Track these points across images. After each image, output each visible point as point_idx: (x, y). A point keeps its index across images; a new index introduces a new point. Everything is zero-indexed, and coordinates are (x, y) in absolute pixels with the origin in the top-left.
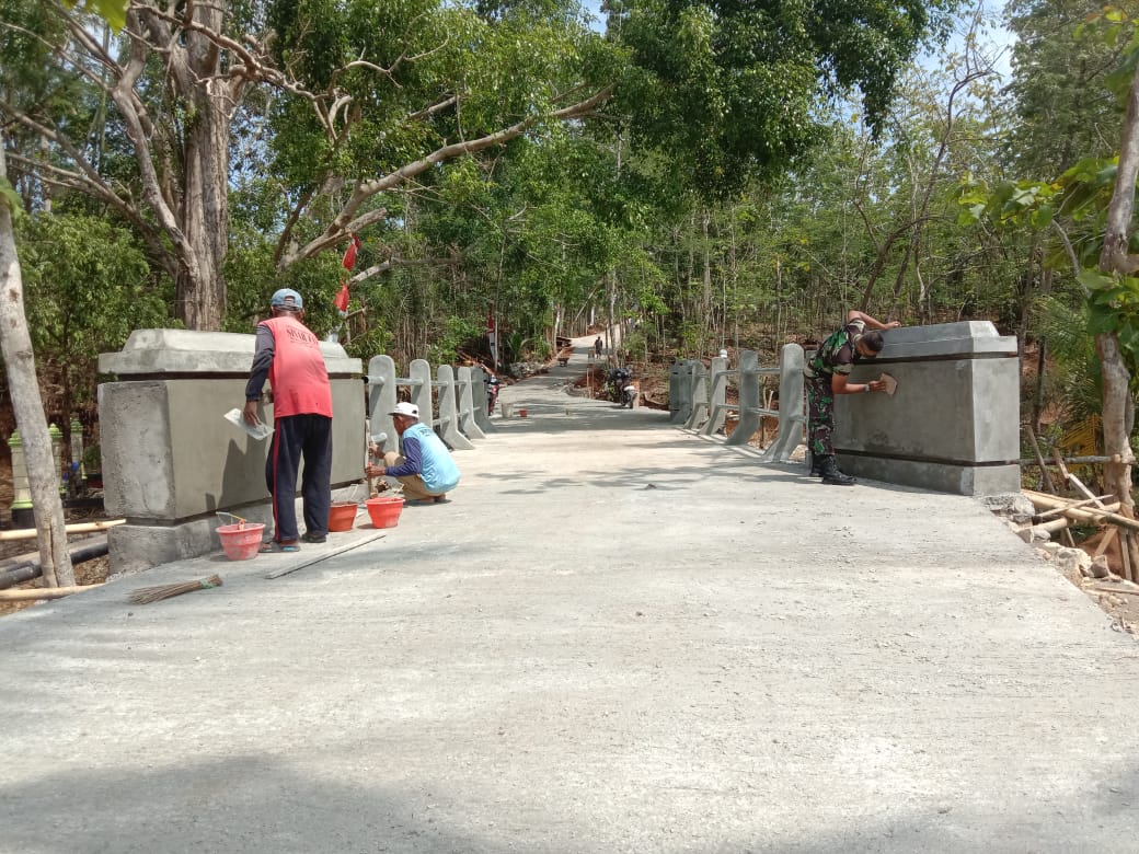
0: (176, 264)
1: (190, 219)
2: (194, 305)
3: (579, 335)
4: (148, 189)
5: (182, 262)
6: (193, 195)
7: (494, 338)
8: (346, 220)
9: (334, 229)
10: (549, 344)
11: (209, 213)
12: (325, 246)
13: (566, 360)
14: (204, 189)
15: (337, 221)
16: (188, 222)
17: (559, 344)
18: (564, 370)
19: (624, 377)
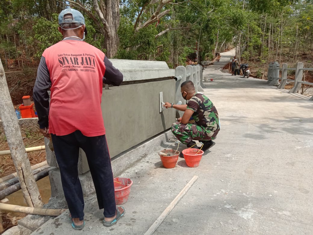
0: (104, 31)
1: (108, 16)
2: (109, 44)
3: (222, 52)
4: (95, 5)
5: (106, 30)
6: (109, 7)
7: (197, 53)
8: (157, 14)
9: (153, 17)
10: (213, 55)
11: (113, 13)
12: (150, 23)
13: (219, 60)
14: (112, 5)
15: (154, 14)
16: (107, 17)
17: (216, 55)
18: (218, 63)
19: (246, 67)
